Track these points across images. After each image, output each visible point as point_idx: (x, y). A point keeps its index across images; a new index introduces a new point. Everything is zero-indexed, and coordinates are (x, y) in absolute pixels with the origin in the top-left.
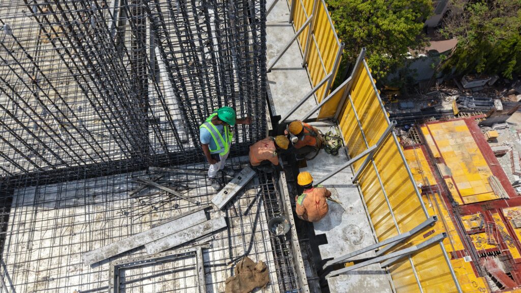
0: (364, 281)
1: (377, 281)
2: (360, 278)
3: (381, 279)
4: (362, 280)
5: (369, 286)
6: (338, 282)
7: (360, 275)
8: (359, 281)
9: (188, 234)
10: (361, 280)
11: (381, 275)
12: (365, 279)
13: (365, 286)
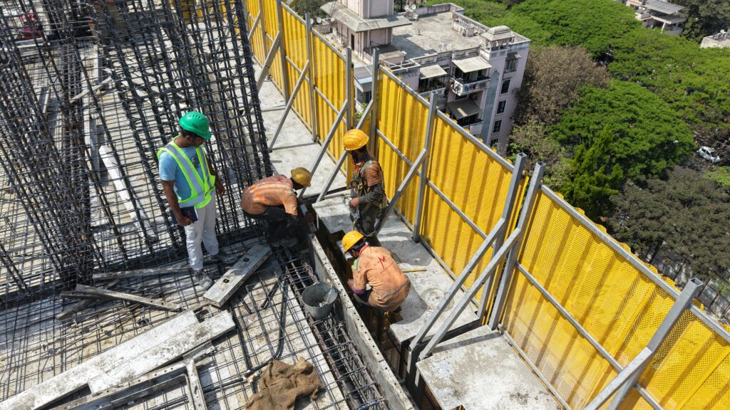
0: (472, 353)
1: (492, 348)
2: (465, 351)
3: (497, 344)
4: (470, 352)
5: (482, 357)
6: (435, 364)
7: (464, 347)
8: (466, 355)
9: (168, 349)
10: (468, 352)
11: (495, 340)
12: (473, 350)
13: (477, 359)
